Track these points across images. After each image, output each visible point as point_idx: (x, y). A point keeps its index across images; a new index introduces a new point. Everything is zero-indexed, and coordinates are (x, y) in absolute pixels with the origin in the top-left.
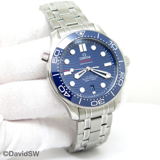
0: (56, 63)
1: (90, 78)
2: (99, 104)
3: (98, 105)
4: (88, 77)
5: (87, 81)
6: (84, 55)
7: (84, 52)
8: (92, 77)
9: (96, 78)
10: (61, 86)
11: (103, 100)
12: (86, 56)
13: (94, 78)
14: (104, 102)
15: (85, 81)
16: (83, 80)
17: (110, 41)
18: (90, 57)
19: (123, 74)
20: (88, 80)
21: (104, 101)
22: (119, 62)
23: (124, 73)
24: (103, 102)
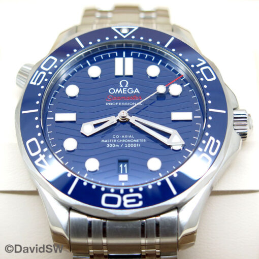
0: (38, 84)
1: (124, 141)
2: (126, 205)
3: (122, 207)
4: (118, 136)
5: (114, 146)
6: (124, 84)
7: (124, 77)
8: (131, 139)
9: (139, 143)
10: (34, 139)
11: (140, 196)
12: (128, 88)
13: (133, 142)
14: (141, 203)
15: (108, 145)
16: (103, 141)
17: (199, 59)
18: (137, 91)
19: (216, 144)
20: (116, 143)
21: (140, 200)
22: (210, 110)
23: (218, 141)
24: (137, 202)
